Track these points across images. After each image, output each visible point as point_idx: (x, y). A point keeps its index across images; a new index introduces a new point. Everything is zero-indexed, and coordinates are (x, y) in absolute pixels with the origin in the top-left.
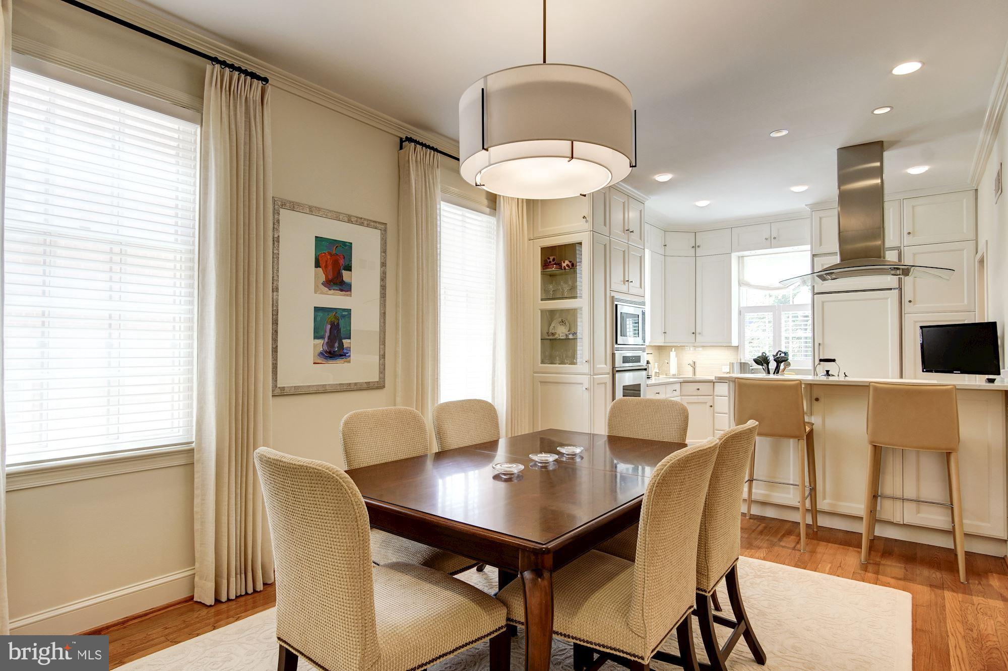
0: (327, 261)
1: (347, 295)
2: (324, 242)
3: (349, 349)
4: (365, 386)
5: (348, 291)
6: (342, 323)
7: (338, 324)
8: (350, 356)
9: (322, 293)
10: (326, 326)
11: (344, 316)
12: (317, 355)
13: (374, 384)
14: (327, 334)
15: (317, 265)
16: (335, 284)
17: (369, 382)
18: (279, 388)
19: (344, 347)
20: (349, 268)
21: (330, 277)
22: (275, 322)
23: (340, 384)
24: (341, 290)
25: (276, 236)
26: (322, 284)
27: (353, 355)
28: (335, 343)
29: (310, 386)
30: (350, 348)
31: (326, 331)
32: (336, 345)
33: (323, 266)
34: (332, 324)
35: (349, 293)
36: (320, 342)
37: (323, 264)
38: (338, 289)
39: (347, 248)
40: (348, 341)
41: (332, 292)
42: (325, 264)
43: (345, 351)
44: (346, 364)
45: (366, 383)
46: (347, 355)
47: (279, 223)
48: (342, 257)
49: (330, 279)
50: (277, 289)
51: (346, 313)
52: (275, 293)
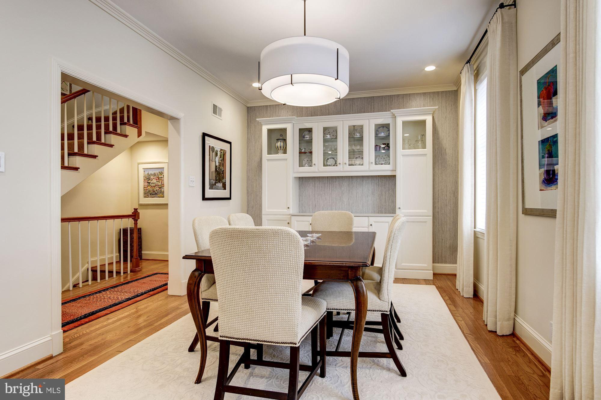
1: (556, 121)
2: (541, 81)
5: (556, 116)
9: (542, 127)
18: (525, 209)
20: (556, 93)
23: (551, 210)
24: (552, 118)
26: (542, 119)
39: (554, 73)
41: (547, 122)
48: (552, 85)
51: (556, 139)
52: (522, 140)
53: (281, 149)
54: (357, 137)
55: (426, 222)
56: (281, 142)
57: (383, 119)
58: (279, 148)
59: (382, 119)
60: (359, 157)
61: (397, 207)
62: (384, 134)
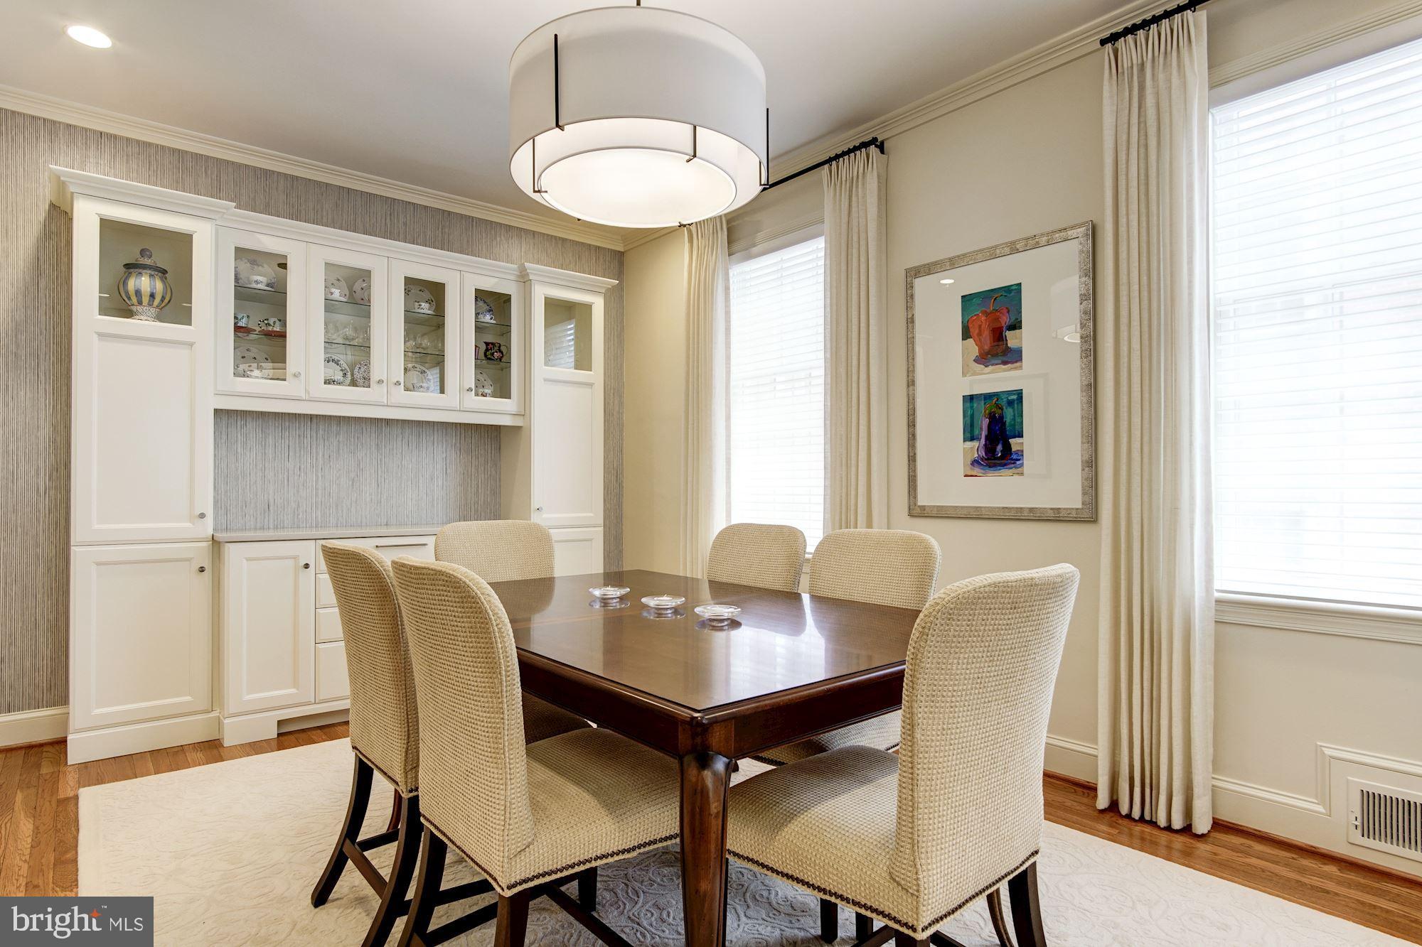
0: (980, 326)
1: (1016, 368)
2: (974, 300)
3: (1020, 453)
4: (1051, 514)
5: (1016, 362)
6: (1009, 414)
7: (1002, 417)
8: (1022, 465)
9: (975, 374)
10: (982, 422)
11: (1010, 403)
12: (969, 463)
13: (1069, 512)
14: (984, 433)
15: (966, 334)
16: (995, 355)
17: (1060, 509)
18: (919, 506)
19: (1013, 450)
20: (1016, 325)
21: (987, 347)
22: (912, 424)
23: (1003, 508)
24: (1005, 363)
25: (910, 316)
26: (974, 360)
27: (1027, 461)
28: (997, 445)
29: (957, 507)
30: (1022, 451)
31: (981, 429)
32: (999, 448)
33: (975, 335)
34: (992, 417)
35: (1018, 364)
36: (976, 444)
37: (974, 331)
38: (1000, 362)
39: (1012, 294)
40: (1018, 440)
41: (991, 368)
42: (977, 331)
43: (1014, 457)
44: (1016, 477)
45: (1052, 509)
46: (1018, 462)
47: (913, 299)
48: (1005, 311)
49: (986, 351)
50: (913, 381)
51: (1015, 397)
52: (911, 388)
53: (150, 304)
54: (422, 311)
55: (591, 540)
56: (151, 276)
57: (496, 280)
58: (145, 300)
59: (494, 281)
60: (414, 367)
61: (535, 505)
62: (491, 319)
